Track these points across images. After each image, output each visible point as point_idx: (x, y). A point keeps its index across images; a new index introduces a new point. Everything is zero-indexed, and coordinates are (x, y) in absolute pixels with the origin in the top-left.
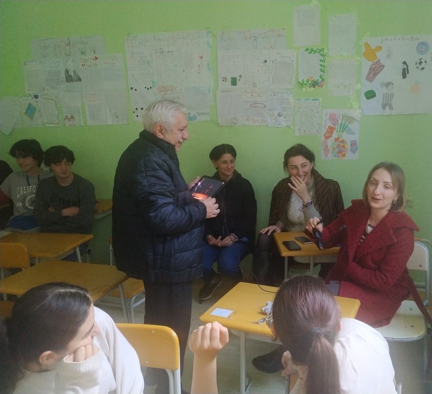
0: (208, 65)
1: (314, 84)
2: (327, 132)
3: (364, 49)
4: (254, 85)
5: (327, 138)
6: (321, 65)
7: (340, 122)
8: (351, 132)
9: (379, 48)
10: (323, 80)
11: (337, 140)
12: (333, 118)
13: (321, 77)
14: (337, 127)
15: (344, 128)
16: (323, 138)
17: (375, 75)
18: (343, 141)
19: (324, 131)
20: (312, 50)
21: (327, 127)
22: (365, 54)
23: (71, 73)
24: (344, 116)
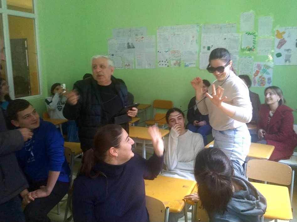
0: (197, 41)
1: (250, 50)
3: (276, 33)
6: (254, 41)
7: (262, 68)
8: (268, 73)
9: (284, 33)
11: (260, 77)
12: (259, 66)
13: (253, 46)
14: (261, 71)
15: (264, 71)
16: (254, 76)
17: (282, 45)
18: (264, 78)
19: (254, 72)
20: (249, 33)
21: (256, 70)
23: (130, 44)
24: (264, 65)
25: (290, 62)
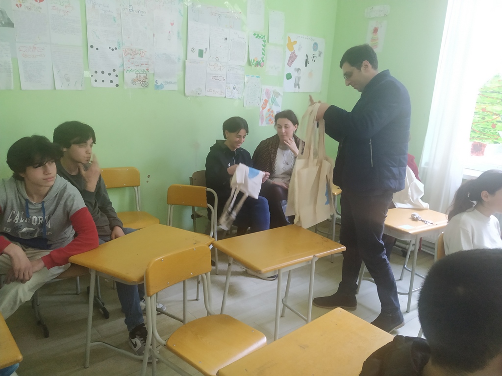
1: (258, 64)
2: (264, 104)
3: (287, 42)
4: (217, 59)
5: (263, 108)
6: (263, 49)
7: (271, 97)
8: (277, 104)
9: (296, 42)
10: (263, 61)
11: (269, 110)
13: (262, 59)
14: (270, 100)
15: (273, 101)
16: (261, 109)
17: (293, 61)
19: (262, 103)
20: (258, 35)
21: (264, 100)
22: (288, 45)
24: (274, 92)
25: (299, 88)
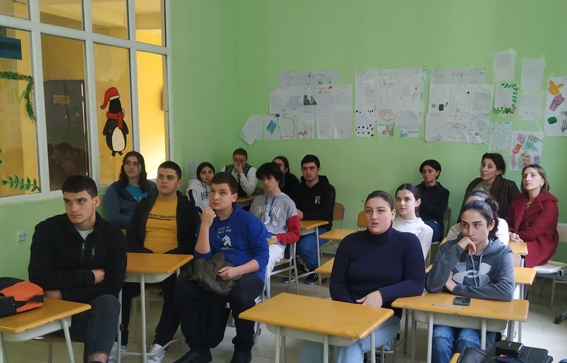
0: (421, 94)
1: (507, 111)
2: (516, 149)
3: (549, 86)
4: (458, 110)
5: (515, 153)
6: (514, 97)
7: (526, 141)
8: (534, 149)
9: (562, 85)
10: (515, 108)
11: (523, 155)
12: (521, 138)
13: (513, 105)
14: (524, 145)
15: (529, 146)
16: (512, 153)
17: (557, 105)
18: (528, 156)
19: (513, 148)
20: (507, 85)
21: (515, 145)
22: (550, 89)
23: (309, 98)
24: (529, 137)
